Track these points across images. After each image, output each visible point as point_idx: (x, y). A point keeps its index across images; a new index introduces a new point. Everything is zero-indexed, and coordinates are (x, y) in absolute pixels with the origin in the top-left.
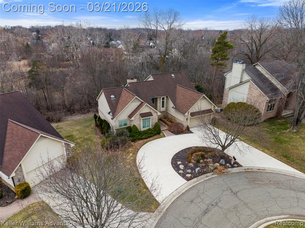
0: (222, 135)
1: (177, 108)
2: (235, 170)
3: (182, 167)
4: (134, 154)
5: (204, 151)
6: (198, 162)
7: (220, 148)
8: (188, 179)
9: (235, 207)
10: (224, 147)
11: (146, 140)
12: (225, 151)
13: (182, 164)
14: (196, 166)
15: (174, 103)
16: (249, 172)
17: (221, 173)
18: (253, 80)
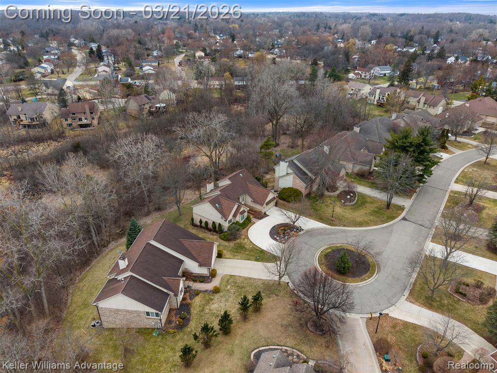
0: (292, 215)
1: (255, 201)
2: (302, 232)
3: (278, 238)
4: (247, 239)
5: (285, 227)
6: (284, 233)
7: (292, 223)
8: (284, 243)
9: (309, 248)
10: (294, 223)
11: (247, 228)
12: (295, 224)
13: (278, 237)
14: (285, 236)
15: (251, 197)
16: (308, 232)
17: (297, 236)
18: (295, 173)
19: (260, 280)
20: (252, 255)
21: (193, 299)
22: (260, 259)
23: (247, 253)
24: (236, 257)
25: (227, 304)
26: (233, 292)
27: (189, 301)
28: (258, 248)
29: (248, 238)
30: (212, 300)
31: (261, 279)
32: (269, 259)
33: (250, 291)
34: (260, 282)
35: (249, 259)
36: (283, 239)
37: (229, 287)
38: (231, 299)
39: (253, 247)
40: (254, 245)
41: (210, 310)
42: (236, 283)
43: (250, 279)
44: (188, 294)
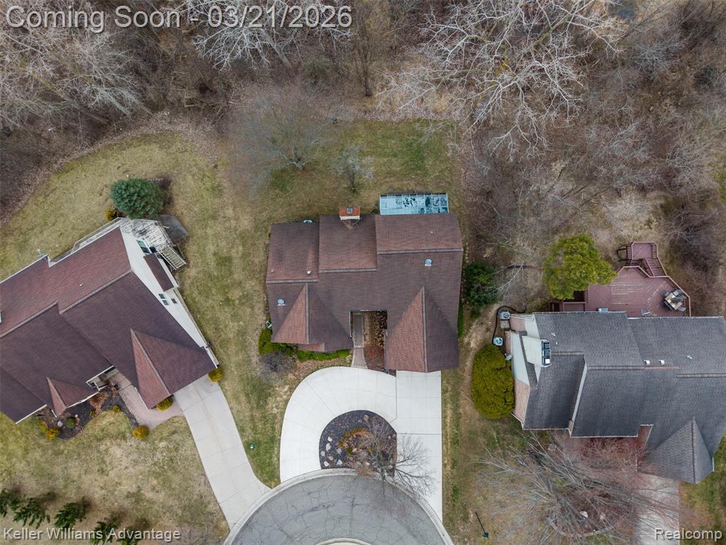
3: (328, 447)
8: (323, 467)
19: (207, 483)
20: (254, 429)
21: (105, 410)
22: (252, 453)
23: (257, 414)
24: (234, 403)
25: (131, 469)
26: (156, 459)
27: (98, 407)
28: (277, 427)
29: (292, 390)
30: (124, 438)
31: (210, 487)
32: (262, 469)
33: (173, 486)
34: (203, 489)
35: (242, 430)
36: (331, 458)
37: (163, 444)
38: (140, 468)
39: (275, 416)
40: (283, 414)
41: (106, 451)
42: (177, 449)
43: (200, 467)
44: (106, 395)
